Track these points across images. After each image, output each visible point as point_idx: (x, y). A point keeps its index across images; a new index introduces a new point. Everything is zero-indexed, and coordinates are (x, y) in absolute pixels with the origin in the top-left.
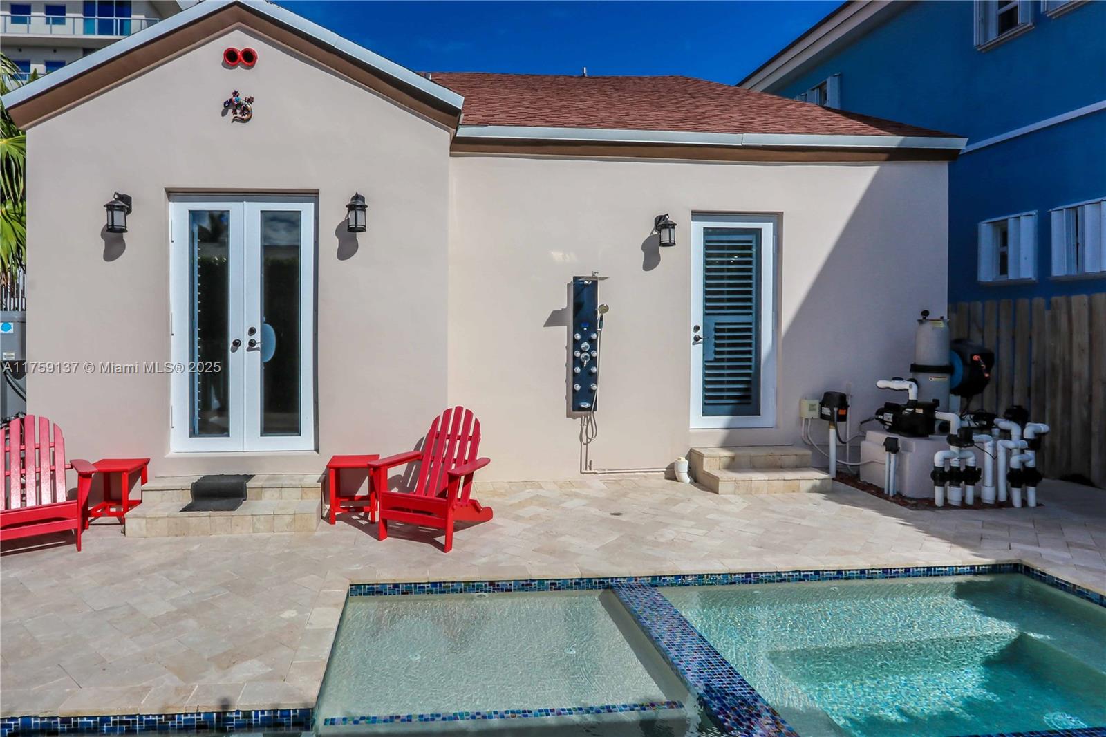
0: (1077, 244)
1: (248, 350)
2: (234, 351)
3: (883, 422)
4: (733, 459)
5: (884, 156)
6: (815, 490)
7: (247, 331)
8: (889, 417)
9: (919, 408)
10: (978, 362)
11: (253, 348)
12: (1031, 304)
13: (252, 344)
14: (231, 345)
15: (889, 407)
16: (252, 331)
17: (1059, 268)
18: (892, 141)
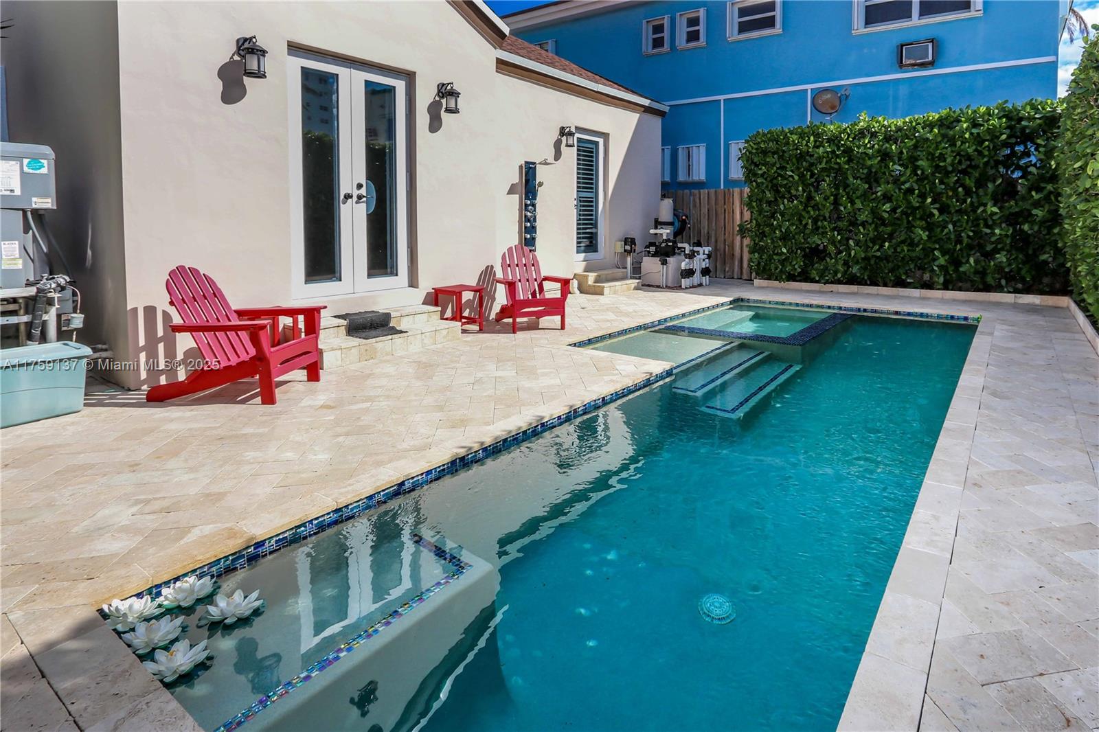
0: (689, 165)
1: (357, 203)
2: (344, 203)
3: (649, 252)
4: (599, 276)
5: (643, 109)
6: (636, 288)
7: (355, 186)
8: (652, 249)
9: (670, 242)
10: (685, 220)
11: (361, 201)
12: (683, 194)
13: (360, 197)
14: (342, 197)
15: (652, 244)
16: (360, 186)
17: (682, 177)
18: (646, 102)
